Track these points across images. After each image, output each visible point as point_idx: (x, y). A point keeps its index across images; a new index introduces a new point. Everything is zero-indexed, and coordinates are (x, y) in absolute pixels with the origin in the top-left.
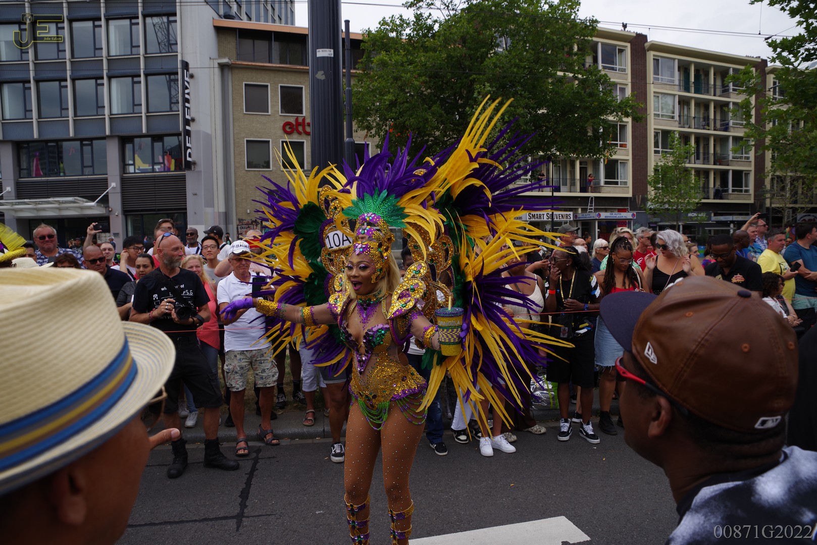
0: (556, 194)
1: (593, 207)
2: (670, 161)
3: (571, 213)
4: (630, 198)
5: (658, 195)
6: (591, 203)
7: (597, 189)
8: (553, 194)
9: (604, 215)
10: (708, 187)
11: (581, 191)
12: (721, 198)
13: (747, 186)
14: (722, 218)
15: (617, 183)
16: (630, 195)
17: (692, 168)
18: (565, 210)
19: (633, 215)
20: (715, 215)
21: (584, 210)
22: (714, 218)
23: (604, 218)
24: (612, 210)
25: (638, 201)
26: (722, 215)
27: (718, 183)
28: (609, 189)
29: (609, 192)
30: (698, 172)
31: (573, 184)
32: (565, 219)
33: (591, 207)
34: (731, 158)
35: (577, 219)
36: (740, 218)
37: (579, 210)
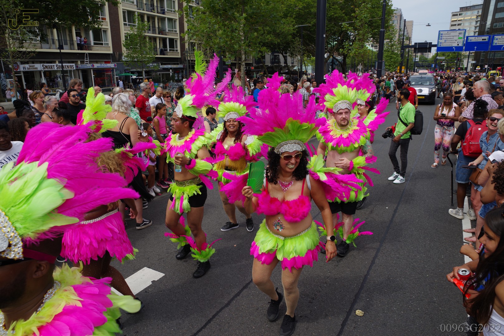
0: (62, 51)
1: (88, 60)
2: (135, 31)
3: (74, 64)
4: (112, 54)
5: (130, 53)
6: (87, 57)
7: (89, 47)
8: (60, 51)
9: (96, 66)
10: (156, 48)
11: (78, 49)
12: (164, 55)
13: (176, 48)
14: (165, 66)
15: (102, 44)
16: (111, 52)
17: (146, 36)
18: (69, 62)
19: (115, 65)
20: (161, 65)
21: (82, 62)
22: (161, 66)
23: (97, 67)
24: (101, 62)
25: (117, 56)
26: (165, 64)
27: (162, 45)
28: (97, 48)
29: (98, 50)
30: (150, 38)
31: (72, 44)
32: (70, 69)
33: (87, 60)
34: (167, 31)
35: (78, 68)
36: (175, 66)
37: (79, 62)
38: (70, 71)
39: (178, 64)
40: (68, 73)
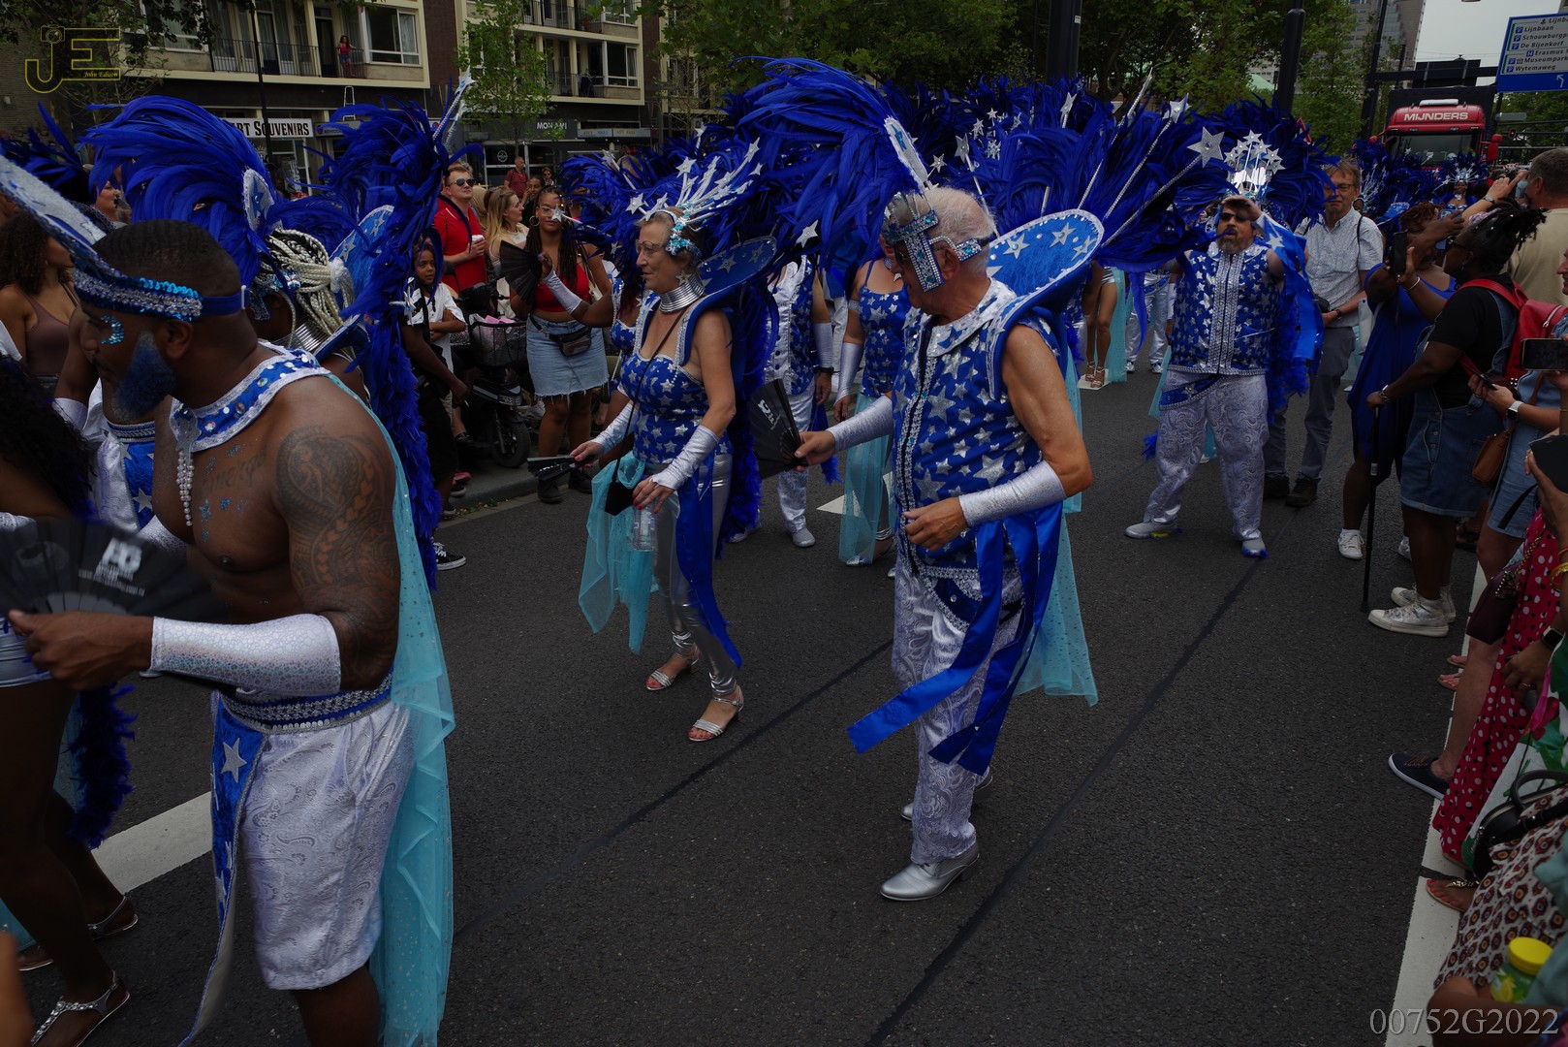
1: (353, 109)
2: (491, 17)
3: (309, 121)
4: (427, 90)
6: (349, 100)
7: (357, 69)
10: (569, 74)
11: (324, 74)
12: (592, 95)
13: (632, 72)
14: (595, 133)
15: (397, 58)
16: (425, 84)
17: (538, 33)
18: (295, 115)
20: (583, 127)
21: (335, 115)
22: (582, 133)
25: (443, 97)
26: (594, 126)
28: (383, 71)
29: (384, 78)
30: (549, 41)
31: (305, 56)
32: (296, 135)
33: (349, 108)
34: (604, 19)
35: (324, 134)
36: (625, 133)
37: (326, 117)
38: (299, 143)
39: (636, 126)
40: (292, 150)
